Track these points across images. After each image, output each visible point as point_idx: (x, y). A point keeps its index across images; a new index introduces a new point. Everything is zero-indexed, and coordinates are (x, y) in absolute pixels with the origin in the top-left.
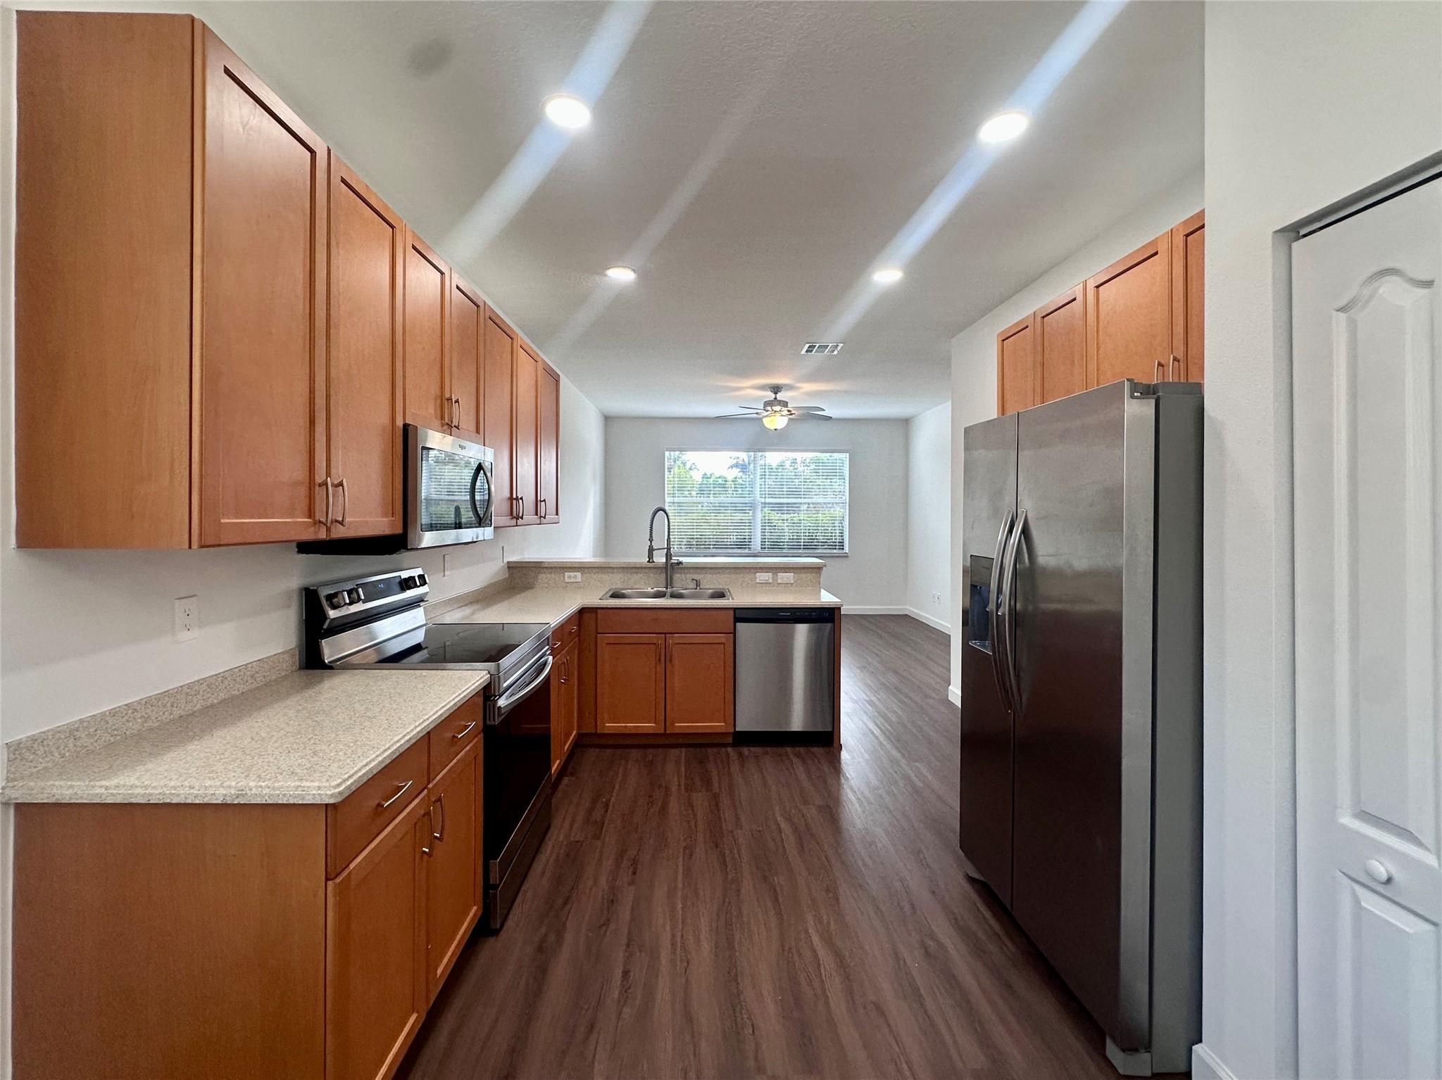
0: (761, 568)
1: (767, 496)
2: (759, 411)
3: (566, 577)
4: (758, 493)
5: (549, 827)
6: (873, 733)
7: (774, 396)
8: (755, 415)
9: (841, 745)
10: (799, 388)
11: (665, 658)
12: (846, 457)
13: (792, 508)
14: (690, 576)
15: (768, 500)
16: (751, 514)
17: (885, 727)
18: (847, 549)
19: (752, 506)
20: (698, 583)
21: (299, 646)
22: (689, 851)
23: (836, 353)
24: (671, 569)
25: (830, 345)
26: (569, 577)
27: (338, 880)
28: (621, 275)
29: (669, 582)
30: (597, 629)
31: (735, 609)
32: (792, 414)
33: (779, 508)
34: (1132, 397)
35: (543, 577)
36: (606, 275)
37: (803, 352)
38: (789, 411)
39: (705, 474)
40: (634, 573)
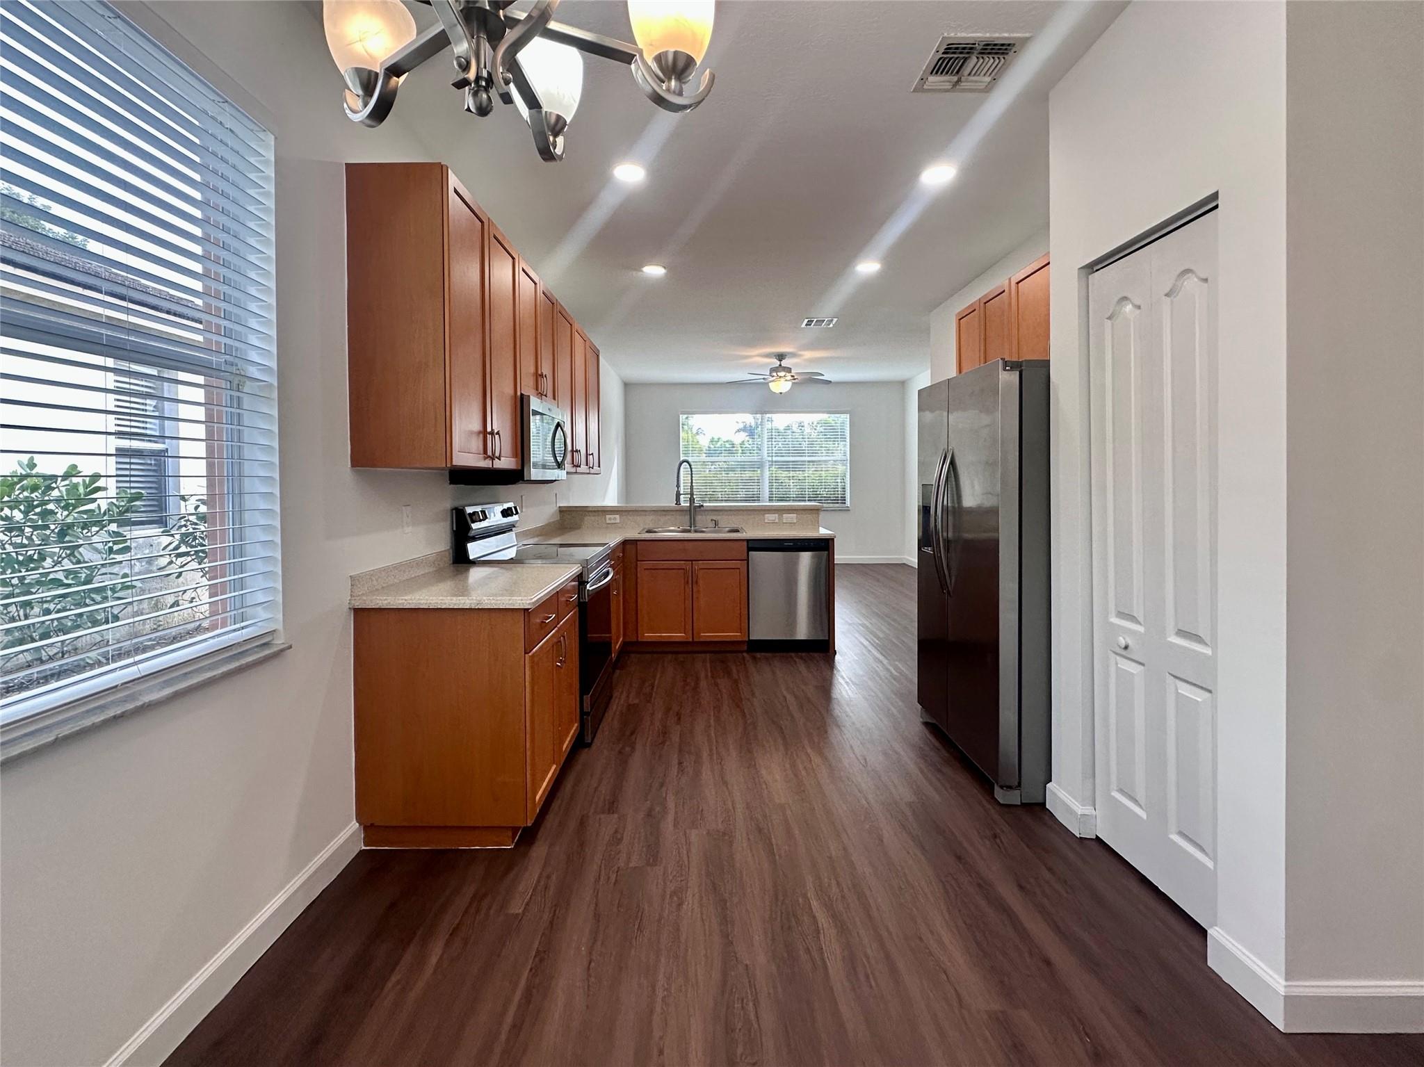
0: (769, 510)
1: (774, 454)
2: (766, 377)
3: (607, 519)
4: (766, 455)
5: (611, 697)
6: (862, 644)
7: (779, 363)
8: (762, 380)
9: (835, 651)
10: (800, 356)
11: (691, 580)
12: (846, 418)
13: (796, 466)
14: (709, 518)
15: (774, 459)
16: (759, 472)
17: (875, 642)
18: (848, 503)
19: (761, 465)
20: (716, 523)
21: (451, 547)
22: (718, 708)
23: (831, 326)
24: (694, 511)
25: (826, 319)
26: (610, 519)
27: (530, 654)
28: (654, 271)
29: (692, 522)
30: (637, 556)
31: (748, 541)
32: (795, 379)
33: (784, 466)
34: (1005, 370)
35: (589, 520)
36: (642, 271)
37: (803, 325)
38: (792, 376)
39: (713, 438)
40: (663, 515)
